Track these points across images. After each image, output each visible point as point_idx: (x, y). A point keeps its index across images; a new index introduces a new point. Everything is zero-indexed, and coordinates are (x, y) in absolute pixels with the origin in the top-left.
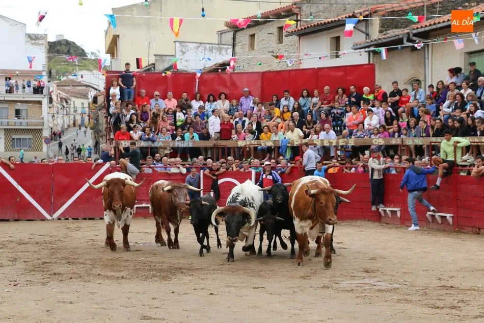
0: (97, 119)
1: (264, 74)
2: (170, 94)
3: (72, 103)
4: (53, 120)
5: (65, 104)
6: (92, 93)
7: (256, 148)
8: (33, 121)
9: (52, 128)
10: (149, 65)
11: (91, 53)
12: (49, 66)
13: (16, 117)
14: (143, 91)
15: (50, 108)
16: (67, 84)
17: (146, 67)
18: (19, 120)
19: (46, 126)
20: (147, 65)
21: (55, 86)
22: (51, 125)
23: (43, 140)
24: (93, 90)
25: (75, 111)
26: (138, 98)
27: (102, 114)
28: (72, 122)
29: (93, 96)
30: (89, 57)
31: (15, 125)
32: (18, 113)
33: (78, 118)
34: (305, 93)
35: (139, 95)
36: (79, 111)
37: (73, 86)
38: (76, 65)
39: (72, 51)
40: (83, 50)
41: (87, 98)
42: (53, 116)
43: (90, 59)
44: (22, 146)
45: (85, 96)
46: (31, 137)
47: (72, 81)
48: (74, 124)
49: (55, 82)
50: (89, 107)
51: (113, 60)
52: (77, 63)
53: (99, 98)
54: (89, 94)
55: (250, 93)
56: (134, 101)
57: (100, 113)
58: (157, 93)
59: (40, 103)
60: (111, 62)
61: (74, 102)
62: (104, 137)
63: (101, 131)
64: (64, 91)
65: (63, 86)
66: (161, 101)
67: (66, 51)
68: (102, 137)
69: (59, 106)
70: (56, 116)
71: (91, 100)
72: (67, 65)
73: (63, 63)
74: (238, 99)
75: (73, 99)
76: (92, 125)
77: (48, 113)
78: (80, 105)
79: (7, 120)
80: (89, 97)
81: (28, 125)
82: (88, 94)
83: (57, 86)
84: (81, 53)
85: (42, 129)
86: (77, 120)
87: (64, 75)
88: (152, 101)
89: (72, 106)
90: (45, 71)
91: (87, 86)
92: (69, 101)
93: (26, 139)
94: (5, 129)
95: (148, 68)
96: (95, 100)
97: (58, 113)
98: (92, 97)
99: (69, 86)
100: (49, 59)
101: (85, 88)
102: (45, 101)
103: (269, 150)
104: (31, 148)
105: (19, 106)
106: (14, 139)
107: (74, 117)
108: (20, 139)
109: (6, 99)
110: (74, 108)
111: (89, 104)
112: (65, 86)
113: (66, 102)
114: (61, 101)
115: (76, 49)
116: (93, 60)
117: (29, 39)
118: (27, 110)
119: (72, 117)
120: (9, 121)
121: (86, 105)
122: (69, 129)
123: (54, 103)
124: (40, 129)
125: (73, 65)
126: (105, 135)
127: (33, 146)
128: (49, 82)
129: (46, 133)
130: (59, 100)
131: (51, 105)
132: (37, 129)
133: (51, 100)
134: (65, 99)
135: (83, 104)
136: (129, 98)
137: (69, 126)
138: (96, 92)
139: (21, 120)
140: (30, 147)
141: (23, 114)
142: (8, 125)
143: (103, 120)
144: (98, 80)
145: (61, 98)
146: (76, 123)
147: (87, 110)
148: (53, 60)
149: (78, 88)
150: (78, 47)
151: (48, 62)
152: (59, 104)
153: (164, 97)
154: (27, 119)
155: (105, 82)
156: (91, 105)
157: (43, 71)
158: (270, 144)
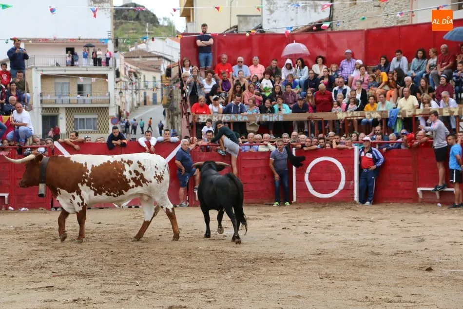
0: (171, 95)
1: (368, 33)
2: (256, 59)
3: (142, 77)
4: (121, 97)
5: (133, 78)
6: (165, 65)
7: (360, 121)
8: (98, 98)
9: (119, 107)
10: (231, 28)
11: (164, 18)
12: (115, 34)
13: (79, 94)
14: (225, 56)
15: (117, 82)
16: (136, 56)
17: (228, 30)
18: (82, 98)
19: (112, 104)
20: (229, 28)
21: (123, 58)
22: (119, 103)
23: (110, 120)
24: (166, 62)
25: (146, 86)
26: (218, 65)
27: (176, 88)
28: (142, 99)
29: (166, 68)
30: (161, 23)
31: (77, 103)
32: (80, 88)
33: (150, 94)
34: (420, 54)
35: (220, 61)
36: (151, 85)
37: (144, 57)
38: (146, 33)
39: (141, 16)
40: (154, 15)
41: (160, 72)
42: (121, 92)
43: (162, 26)
44: (86, 127)
45: (157, 69)
46: (96, 116)
47: (142, 51)
48: (145, 103)
49: (123, 53)
50: (162, 81)
51: (189, 24)
52: (147, 31)
53: (173, 70)
54: (162, 66)
55: (353, 56)
56: (214, 68)
57: (174, 87)
58: (240, 59)
59: (105, 76)
60: (187, 26)
61: (144, 76)
62: (179, 116)
63: (175, 108)
64: (133, 63)
65: (131, 57)
66: (245, 67)
67: (134, 16)
68: (177, 115)
69: (126, 80)
70: (123, 91)
71: (164, 73)
72: (136, 33)
73: (131, 31)
74: (338, 63)
75: (143, 73)
76: (165, 101)
77: (115, 89)
78: (151, 79)
79: (68, 98)
80: (162, 69)
81: (92, 103)
82: (160, 66)
83: (125, 58)
84: (152, 19)
85: (108, 108)
86: (149, 98)
87: (132, 44)
88: (235, 68)
89: (142, 80)
90: (111, 39)
91: (159, 57)
92: (138, 75)
93: (90, 119)
94: (66, 108)
95: (230, 31)
96: (169, 72)
97: (126, 89)
98: (164, 69)
99: (138, 57)
100: (116, 26)
101: (156, 59)
102: (111, 75)
103: (375, 122)
104: (96, 130)
105: (81, 81)
106: (76, 119)
107: (145, 93)
108: (83, 119)
109: (67, 73)
110: (145, 81)
111: (162, 77)
112: (134, 57)
113: (136, 76)
114: (130, 75)
115: (146, 15)
116: (166, 27)
117: (92, 3)
118: (91, 85)
119: (142, 93)
120: (71, 98)
121: (158, 78)
122: (139, 108)
123: (122, 78)
124: (105, 108)
125: (143, 33)
126: (180, 113)
127: (98, 127)
128: (115, 52)
129: (113, 112)
130: (127, 73)
131: (118, 80)
132: (103, 108)
133: (118, 74)
134: (134, 73)
135: (154, 78)
136: (206, 64)
137: (139, 104)
138: (169, 63)
139: (85, 98)
140: (95, 128)
141: (87, 90)
142: (70, 103)
143: (178, 96)
144: (171, 50)
145: (130, 72)
146: (147, 101)
147: (159, 84)
148: (120, 28)
149: (149, 59)
150: (148, 12)
151: (115, 29)
152: (128, 79)
153: (249, 63)
154: (91, 95)
155: (179, 51)
156: (164, 78)
157: (109, 39)
158: (376, 115)
